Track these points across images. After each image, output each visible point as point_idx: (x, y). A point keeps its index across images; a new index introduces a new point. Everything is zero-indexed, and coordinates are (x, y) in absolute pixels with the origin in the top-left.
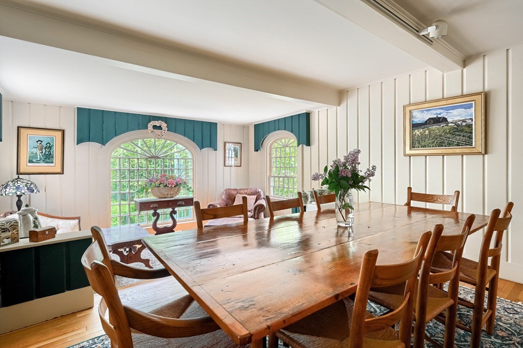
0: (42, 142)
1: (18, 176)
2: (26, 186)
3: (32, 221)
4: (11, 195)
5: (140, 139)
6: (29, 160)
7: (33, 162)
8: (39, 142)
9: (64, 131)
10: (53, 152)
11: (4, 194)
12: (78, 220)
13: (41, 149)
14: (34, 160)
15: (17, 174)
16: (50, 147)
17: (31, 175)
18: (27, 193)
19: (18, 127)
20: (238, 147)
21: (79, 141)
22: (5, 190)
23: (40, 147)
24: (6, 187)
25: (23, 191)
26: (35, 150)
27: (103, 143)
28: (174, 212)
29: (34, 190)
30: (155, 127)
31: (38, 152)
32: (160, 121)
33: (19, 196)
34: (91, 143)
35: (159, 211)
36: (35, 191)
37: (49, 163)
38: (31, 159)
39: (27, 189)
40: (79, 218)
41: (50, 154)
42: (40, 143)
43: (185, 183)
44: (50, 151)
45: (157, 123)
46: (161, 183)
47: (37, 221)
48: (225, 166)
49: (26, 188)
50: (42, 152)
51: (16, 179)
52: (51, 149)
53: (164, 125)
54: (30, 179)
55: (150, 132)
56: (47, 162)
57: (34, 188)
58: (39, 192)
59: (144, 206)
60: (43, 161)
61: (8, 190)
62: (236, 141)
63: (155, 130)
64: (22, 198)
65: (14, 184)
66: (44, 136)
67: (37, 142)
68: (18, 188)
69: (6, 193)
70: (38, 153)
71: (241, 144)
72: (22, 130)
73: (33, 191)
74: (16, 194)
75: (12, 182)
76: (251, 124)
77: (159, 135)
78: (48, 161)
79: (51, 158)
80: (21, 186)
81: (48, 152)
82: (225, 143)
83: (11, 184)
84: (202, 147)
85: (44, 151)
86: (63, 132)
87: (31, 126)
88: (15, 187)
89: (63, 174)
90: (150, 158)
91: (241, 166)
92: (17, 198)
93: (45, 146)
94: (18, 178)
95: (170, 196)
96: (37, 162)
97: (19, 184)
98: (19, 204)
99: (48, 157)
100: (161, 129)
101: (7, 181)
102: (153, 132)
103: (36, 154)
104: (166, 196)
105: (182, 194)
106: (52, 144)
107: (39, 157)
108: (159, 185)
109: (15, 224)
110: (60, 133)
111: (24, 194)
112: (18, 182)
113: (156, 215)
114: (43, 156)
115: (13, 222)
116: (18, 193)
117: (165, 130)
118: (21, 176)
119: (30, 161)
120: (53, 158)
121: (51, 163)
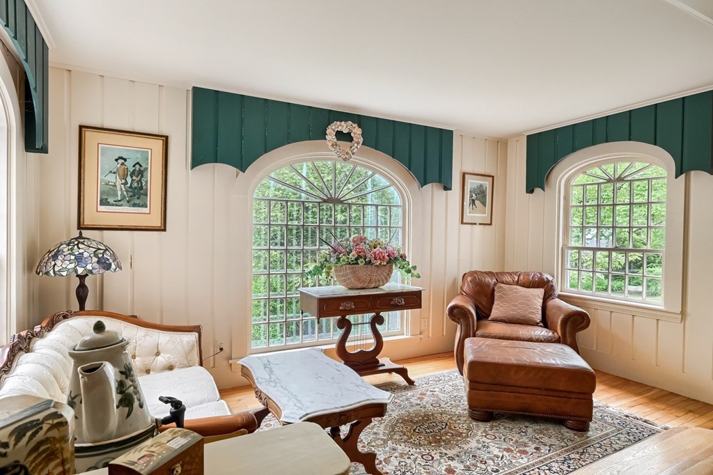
0: (125, 160)
1: (81, 233)
2: (96, 255)
3: (113, 385)
4: (64, 274)
5: (306, 160)
6: (101, 200)
7: (108, 204)
8: (121, 161)
9: (167, 137)
10: (147, 182)
11: (51, 272)
12: (197, 334)
13: (124, 177)
14: (111, 200)
15: (80, 227)
16: (140, 172)
17: (105, 232)
18: (98, 270)
19: (81, 127)
20: (486, 183)
21: (196, 162)
22: (53, 263)
23: (121, 173)
24: (55, 257)
25: (89, 267)
26: (112, 178)
27: (242, 166)
28: (378, 320)
29: (111, 264)
30: (340, 135)
31: (119, 182)
32: (350, 123)
33: (82, 278)
34: (217, 165)
35: (351, 318)
36: (113, 266)
37: (139, 206)
38: (105, 197)
39: (98, 262)
40: (197, 329)
41: (141, 188)
42: (123, 164)
43: (403, 257)
44: (140, 180)
45: (344, 127)
46: (359, 257)
47: (129, 383)
48: (462, 223)
49: (95, 259)
50: (126, 183)
51: (76, 239)
52: (142, 177)
53: (357, 132)
54: (103, 241)
55: (330, 144)
56: (134, 205)
57: (111, 261)
58: (121, 268)
59: (327, 306)
60: (128, 202)
61: (59, 263)
62: (483, 172)
63: (339, 142)
64: (88, 281)
65: (72, 249)
66: (131, 148)
67: (116, 160)
68: (79, 259)
69: (57, 269)
70: (117, 184)
71: (493, 177)
72: (88, 134)
73: (108, 267)
74: (76, 271)
75: (68, 245)
76: (520, 134)
77: (347, 153)
78: (137, 201)
79: (142, 196)
80: (86, 255)
81: (138, 182)
82: (464, 174)
83: (65, 249)
84: (424, 182)
85: (129, 179)
86: (166, 140)
87: (106, 125)
88: (73, 257)
89: (165, 230)
90: (325, 201)
91: (491, 224)
92: (77, 282)
93: (131, 169)
94: (81, 236)
95: (373, 286)
96: (117, 203)
97: (81, 251)
98: (81, 294)
99: (137, 194)
100: (351, 139)
101: (58, 242)
102: (336, 145)
103: (115, 186)
104: (365, 285)
105: (397, 282)
106: (144, 166)
107: (119, 193)
108: (356, 259)
109: (55, 433)
110: (159, 144)
111: (91, 272)
112: (80, 246)
113: (345, 325)
114: (127, 191)
115: (45, 427)
116: (80, 271)
117: (358, 143)
118: (86, 233)
119: (104, 202)
120: (147, 195)
121: (142, 206)
